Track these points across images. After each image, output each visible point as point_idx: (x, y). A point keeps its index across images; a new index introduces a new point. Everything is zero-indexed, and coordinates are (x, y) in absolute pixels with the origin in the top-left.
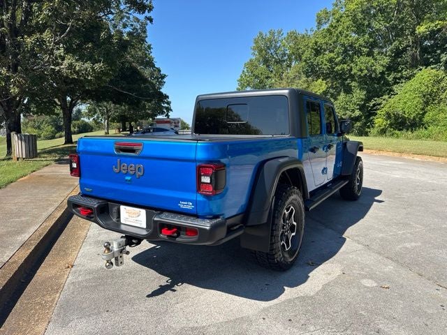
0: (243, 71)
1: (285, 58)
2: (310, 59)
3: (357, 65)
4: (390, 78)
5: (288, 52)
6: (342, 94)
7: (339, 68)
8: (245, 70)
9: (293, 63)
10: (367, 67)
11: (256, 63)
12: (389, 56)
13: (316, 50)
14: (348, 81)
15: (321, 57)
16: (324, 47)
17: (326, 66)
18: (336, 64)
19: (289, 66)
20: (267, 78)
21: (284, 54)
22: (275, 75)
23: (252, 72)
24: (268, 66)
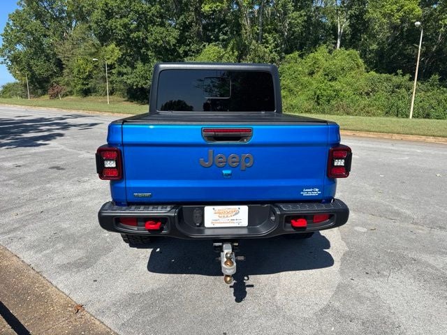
0: (8, 24)
1: (64, 15)
2: (102, 22)
3: (152, 34)
4: (181, 51)
5: (66, 8)
6: (139, 62)
7: (134, 35)
8: (11, 23)
9: (74, 23)
10: (162, 38)
11: (25, 15)
12: (178, 29)
13: (107, 12)
14: (143, 50)
15: (114, 20)
16: (116, 10)
17: (120, 32)
18: (131, 31)
19: (69, 25)
20: (45, 36)
21: (62, 11)
22: (54, 33)
23: (22, 26)
24: (42, 22)
